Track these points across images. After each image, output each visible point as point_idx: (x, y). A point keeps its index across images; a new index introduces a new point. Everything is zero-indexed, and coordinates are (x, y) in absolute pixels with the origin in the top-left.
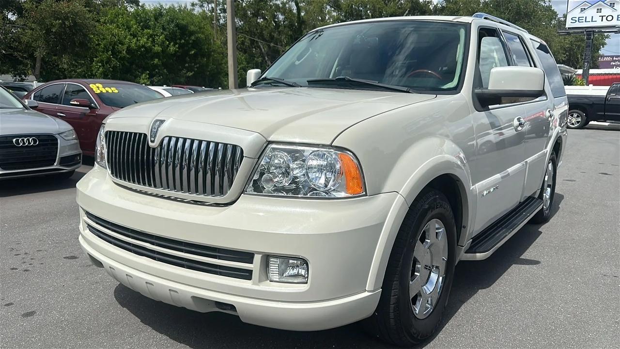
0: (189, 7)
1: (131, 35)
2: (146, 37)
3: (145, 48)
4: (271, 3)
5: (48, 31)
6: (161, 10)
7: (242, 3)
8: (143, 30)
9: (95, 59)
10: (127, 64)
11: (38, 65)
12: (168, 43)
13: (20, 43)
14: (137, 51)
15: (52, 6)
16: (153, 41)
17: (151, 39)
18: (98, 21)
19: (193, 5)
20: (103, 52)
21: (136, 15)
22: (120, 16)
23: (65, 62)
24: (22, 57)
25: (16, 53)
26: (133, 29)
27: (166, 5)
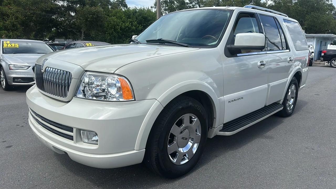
0: (150, 8)
1: (122, 21)
2: (129, 22)
3: (128, 27)
4: (188, 6)
5: (87, 20)
6: (136, 10)
7: (174, 6)
8: (128, 19)
9: (106, 32)
10: (120, 35)
11: (83, 35)
12: (138, 25)
13: (75, 25)
14: (125, 29)
15: (88, 9)
16: (132, 24)
17: (131, 23)
18: (108, 15)
19: (152, 7)
20: (110, 29)
21: (125, 12)
22: (118, 13)
23: (93, 33)
24: (76, 31)
25: (73, 30)
26: (123, 19)
27: (138, 7)
